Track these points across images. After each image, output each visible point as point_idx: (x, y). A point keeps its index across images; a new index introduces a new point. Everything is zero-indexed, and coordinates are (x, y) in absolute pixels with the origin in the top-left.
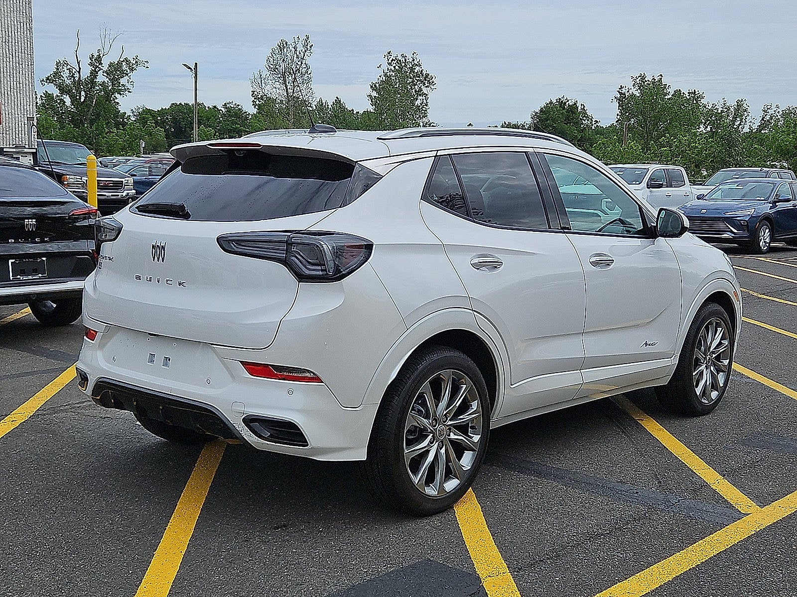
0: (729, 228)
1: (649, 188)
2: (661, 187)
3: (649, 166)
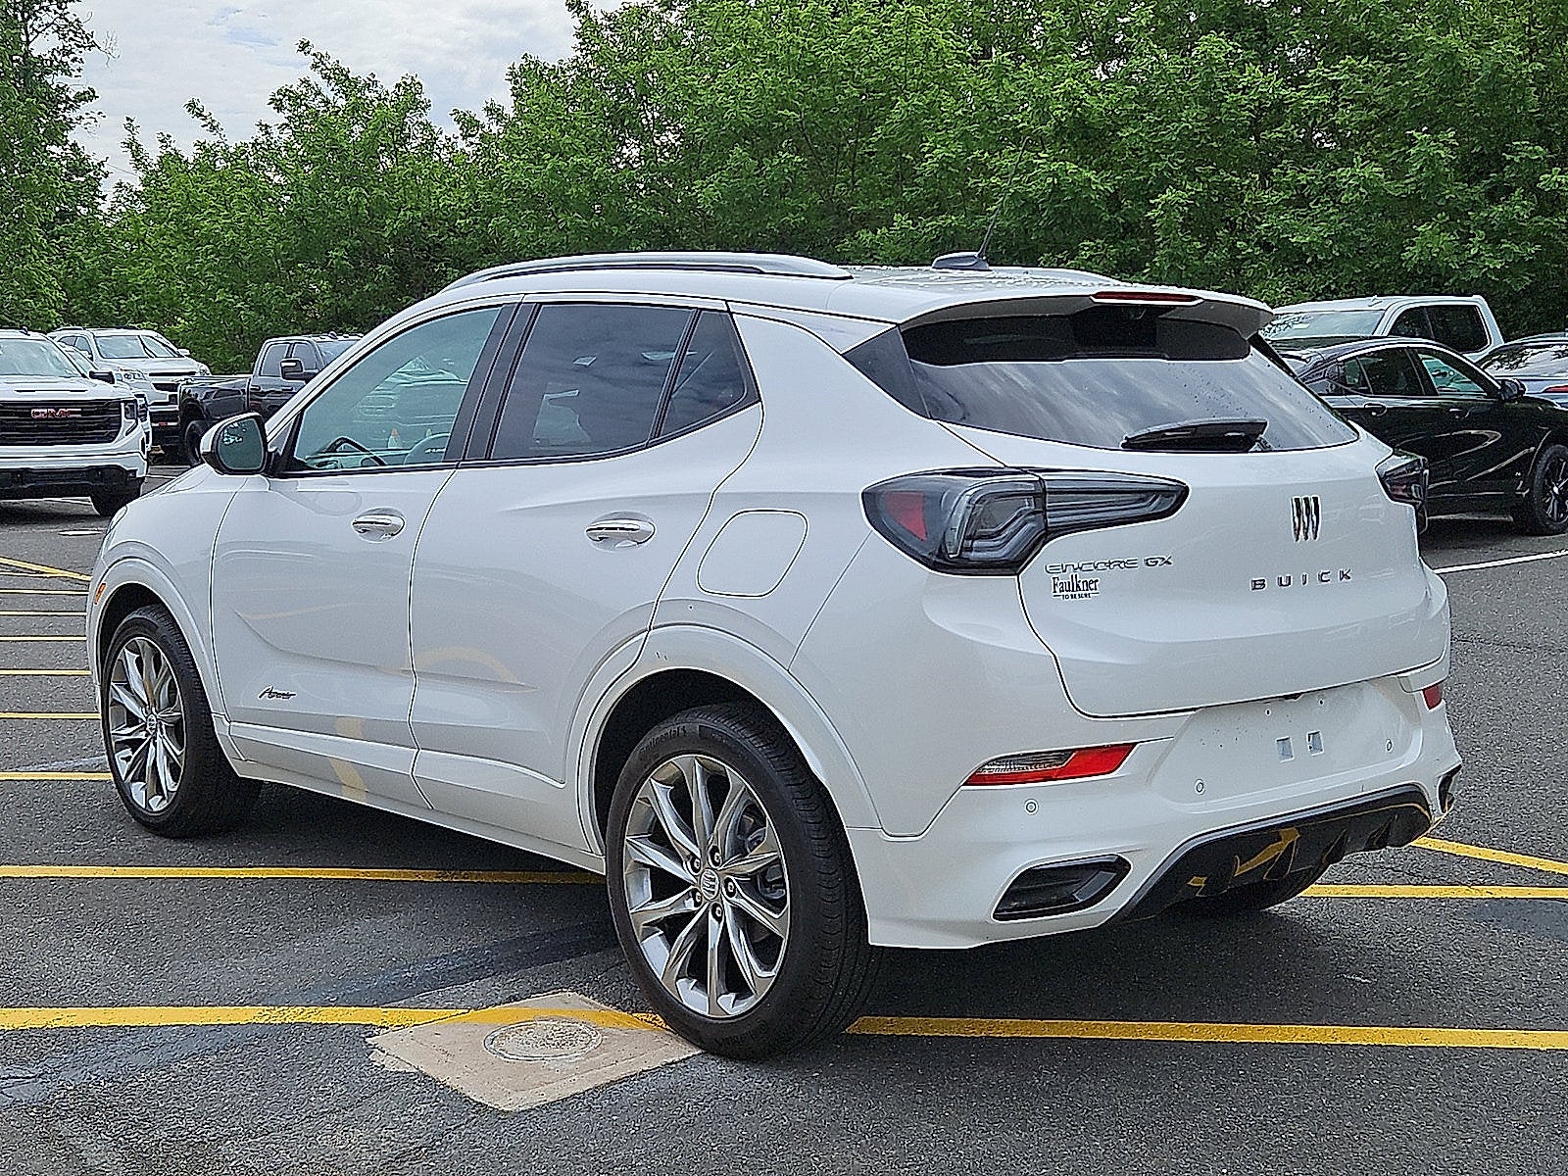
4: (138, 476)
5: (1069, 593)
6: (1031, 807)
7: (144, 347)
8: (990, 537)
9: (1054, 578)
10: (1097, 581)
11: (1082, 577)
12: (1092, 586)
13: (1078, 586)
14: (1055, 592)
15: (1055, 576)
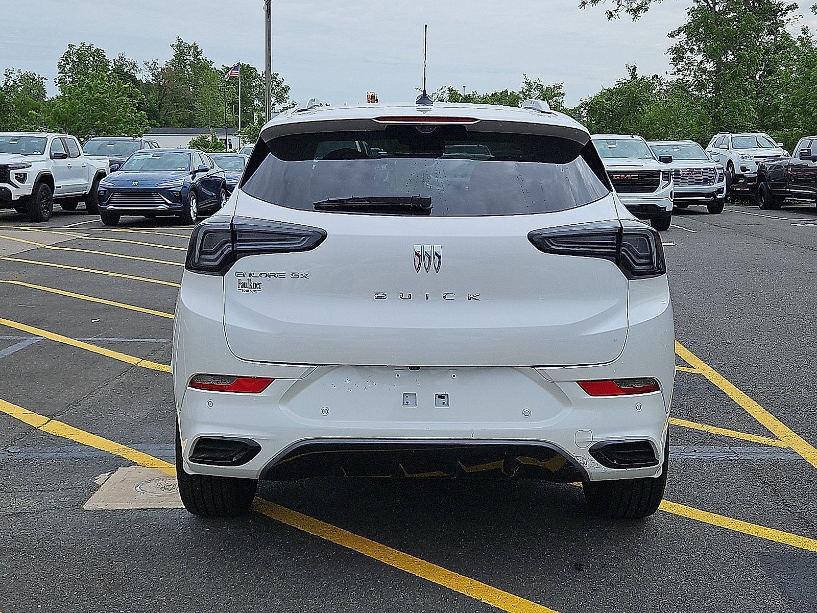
0: (164, 200)
1: (52, 159)
2: (65, 158)
3: (47, 135)
4: (667, 210)
5: (246, 289)
6: (210, 403)
7: (757, 142)
8: (211, 254)
9: (239, 280)
10: (261, 283)
11: (254, 281)
12: (258, 286)
13: (250, 285)
14: (239, 287)
15: (240, 278)
